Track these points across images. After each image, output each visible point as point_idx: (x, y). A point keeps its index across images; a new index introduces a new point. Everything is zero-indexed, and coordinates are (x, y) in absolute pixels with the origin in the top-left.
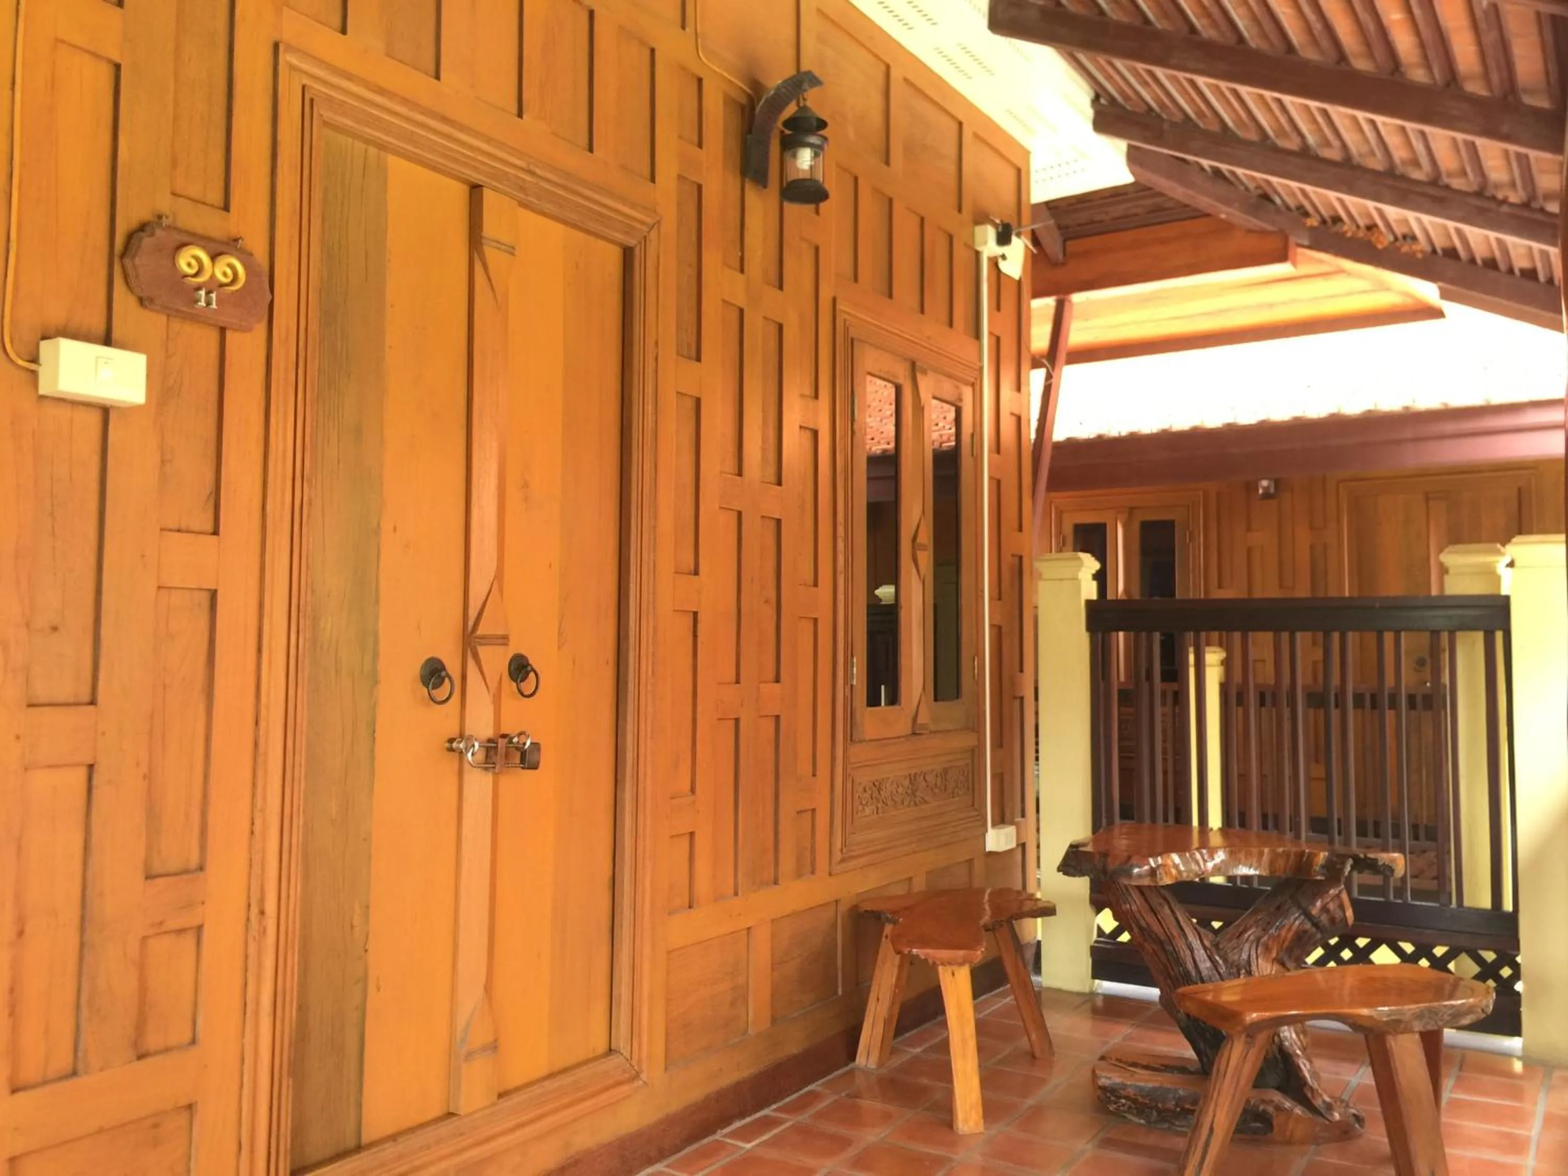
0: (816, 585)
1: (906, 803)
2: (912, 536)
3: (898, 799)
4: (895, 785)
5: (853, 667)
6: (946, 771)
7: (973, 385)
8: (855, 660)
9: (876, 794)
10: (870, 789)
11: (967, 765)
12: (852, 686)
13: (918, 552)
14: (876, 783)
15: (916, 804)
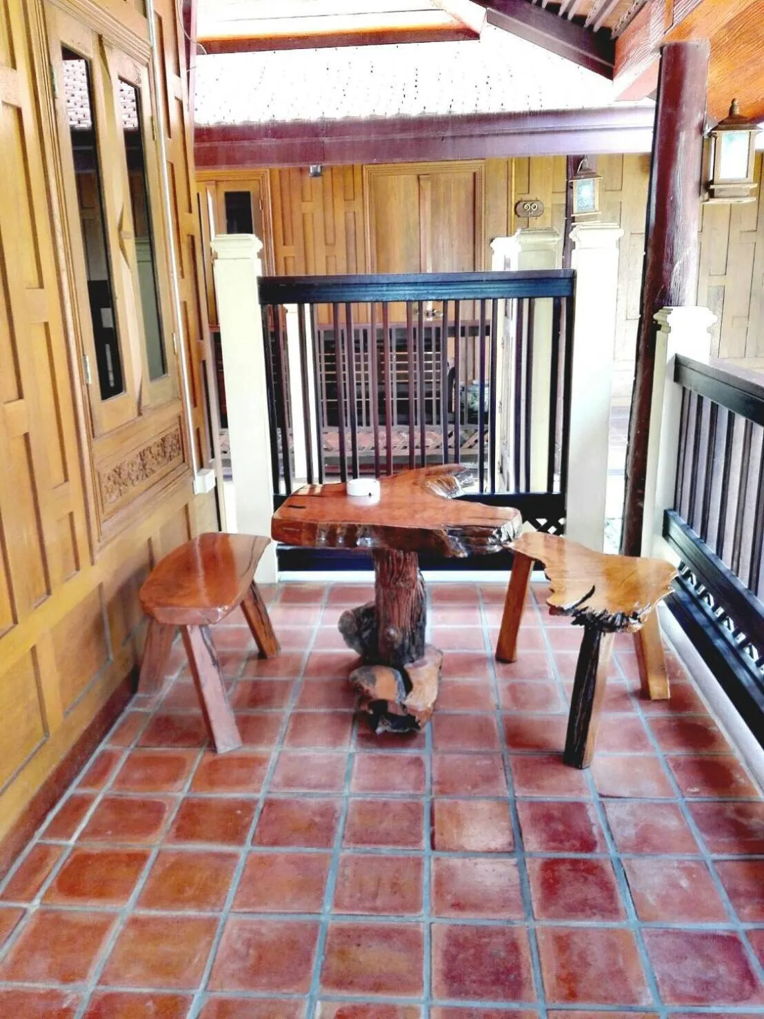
0: (41, 286)
1: (140, 477)
2: (117, 225)
3: (134, 477)
4: (130, 466)
5: (86, 366)
6: (163, 440)
7: (147, 66)
8: (87, 359)
9: (117, 479)
10: (113, 476)
11: (177, 430)
12: (87, 385)
13: (125, 241)
14: (117, 470)
15: (147, 476)
